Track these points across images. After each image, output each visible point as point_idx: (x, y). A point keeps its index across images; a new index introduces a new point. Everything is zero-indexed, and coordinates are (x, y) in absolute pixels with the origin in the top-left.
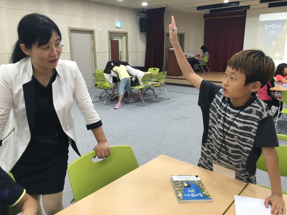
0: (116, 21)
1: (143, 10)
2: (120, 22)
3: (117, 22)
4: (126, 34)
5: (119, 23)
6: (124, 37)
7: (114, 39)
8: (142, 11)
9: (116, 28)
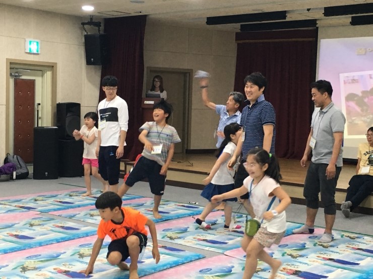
0: (28, 40)
1: (91, 19)
2: (37, 43)
3: (30, 42)
4: (53, 66)
5: (35, 43)
6: (49, 74)
7: (24, 77)
8: (90, 21)
9: (27, 55)
